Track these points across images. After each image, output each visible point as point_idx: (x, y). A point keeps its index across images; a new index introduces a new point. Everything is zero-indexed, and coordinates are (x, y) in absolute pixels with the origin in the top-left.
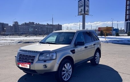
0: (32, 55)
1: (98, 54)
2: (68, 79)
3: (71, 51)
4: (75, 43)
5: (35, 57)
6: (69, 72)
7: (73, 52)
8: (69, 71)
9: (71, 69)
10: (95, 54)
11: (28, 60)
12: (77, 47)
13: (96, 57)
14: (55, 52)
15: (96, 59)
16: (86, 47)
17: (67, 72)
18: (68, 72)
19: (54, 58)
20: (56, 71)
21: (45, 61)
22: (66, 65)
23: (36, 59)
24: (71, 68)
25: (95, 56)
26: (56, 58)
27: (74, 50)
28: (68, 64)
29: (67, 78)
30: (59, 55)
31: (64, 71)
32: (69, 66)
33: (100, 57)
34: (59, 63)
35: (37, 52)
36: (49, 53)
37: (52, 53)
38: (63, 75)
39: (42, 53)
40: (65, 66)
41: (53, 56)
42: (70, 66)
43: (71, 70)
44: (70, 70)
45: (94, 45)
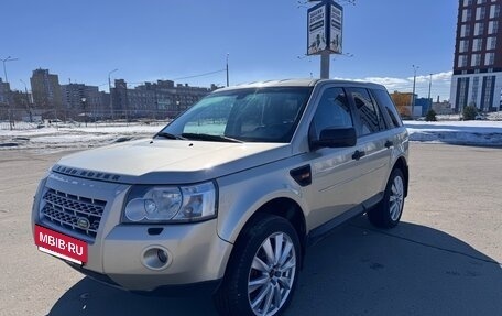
0: (93, 192)
1: (398, 180)
2: (276, 310)
3: (295, 174)
4: (310, 137)
5: (104, 203)
6: (284, 275)
7: (302, 176)
8: (282, 271)
9: (294, 257)
10: (391, 182)
11: (75, 221)
12: (320, 155)
13: (392, 194)
14: (214, 180)
15: (392, 203)
16: (357, 155)
17: (271, 275)
18: (277, 274)
19: (206, 210)
20: (215, 278)
21: (155, 230)
22: (267, 245)
23: (110, 218)
24: (291, 252)
25: (388, 192)
26: (216, 212)
27: (307, 169)
28: (279, 238)
29: (273, 302)
30: (232, 194)
31: (258, 274)
32: (284, 245)
33: (405, 195)
34: (233, 236)
35: (117, 177)
36: (179, 185)
37: (196, 187)
38: (255, 294)
39: (139, 187)
40: (262, 249)
41: (200, 199)
42: (289, 246)
43: (292, 264)
44: (289, 265)
45: (388, 144)
